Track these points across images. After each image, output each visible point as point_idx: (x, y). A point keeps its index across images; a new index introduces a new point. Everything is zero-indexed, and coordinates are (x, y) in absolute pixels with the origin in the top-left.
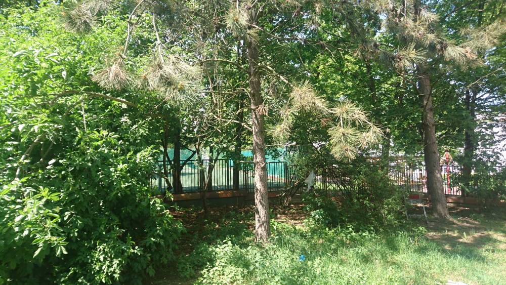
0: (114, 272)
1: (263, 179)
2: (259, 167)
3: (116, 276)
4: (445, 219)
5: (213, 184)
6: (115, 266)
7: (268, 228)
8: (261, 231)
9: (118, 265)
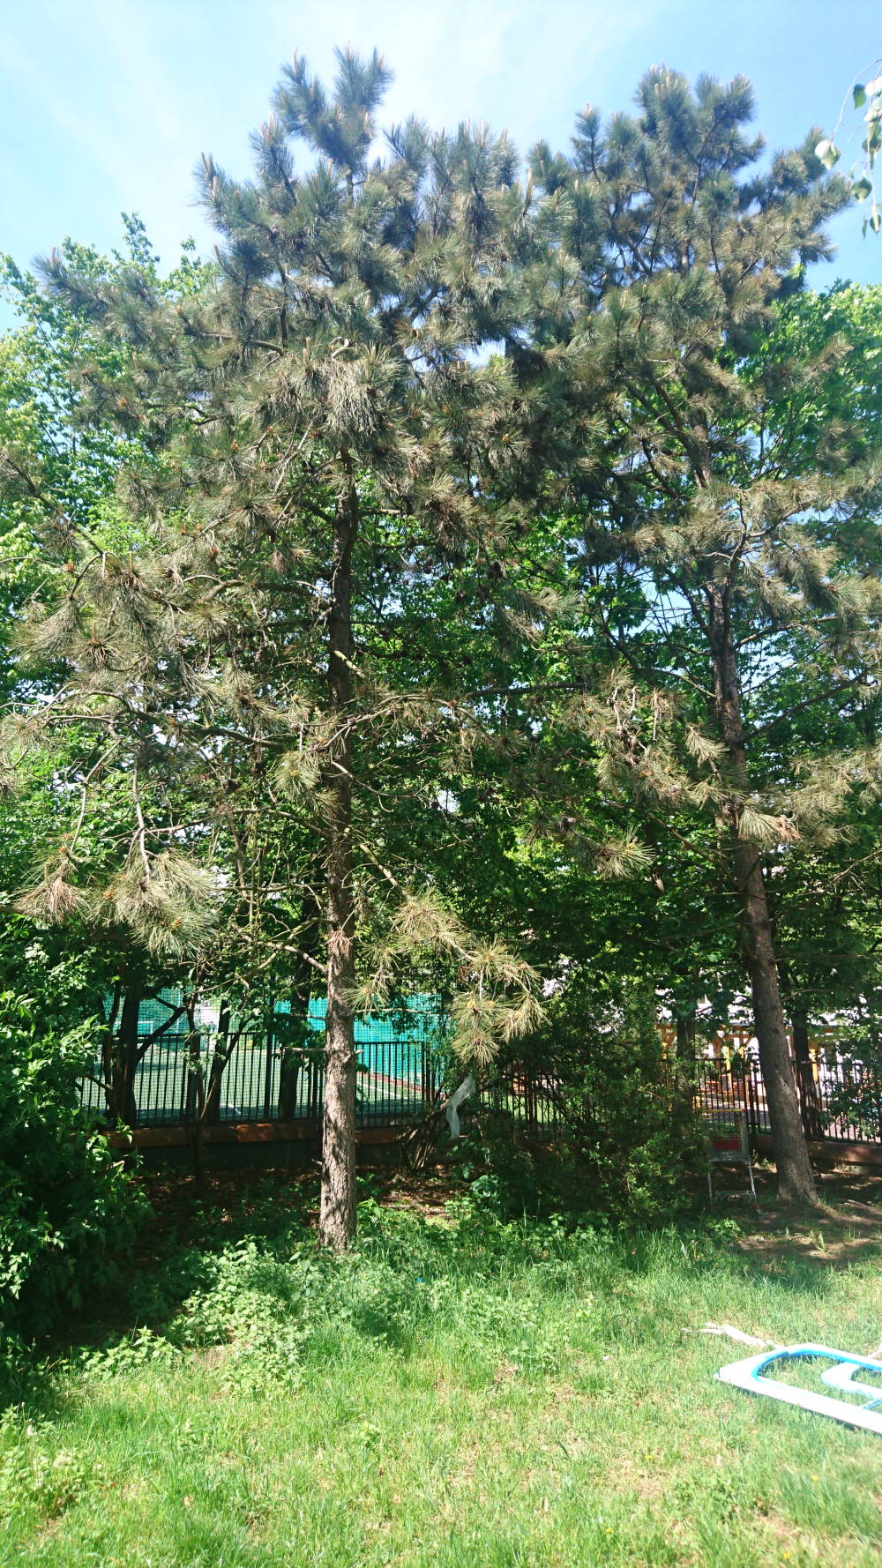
0: (11, 1282)
1: (347, 1093)
2: (337, 1063)
3: (15, 1289)
4: (805, 1203)
5: (223, 1104)
6: (14, 1268)
7: (349, 1215)
8: (331, 1225)
9: (20, 1267)
